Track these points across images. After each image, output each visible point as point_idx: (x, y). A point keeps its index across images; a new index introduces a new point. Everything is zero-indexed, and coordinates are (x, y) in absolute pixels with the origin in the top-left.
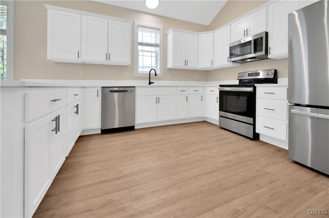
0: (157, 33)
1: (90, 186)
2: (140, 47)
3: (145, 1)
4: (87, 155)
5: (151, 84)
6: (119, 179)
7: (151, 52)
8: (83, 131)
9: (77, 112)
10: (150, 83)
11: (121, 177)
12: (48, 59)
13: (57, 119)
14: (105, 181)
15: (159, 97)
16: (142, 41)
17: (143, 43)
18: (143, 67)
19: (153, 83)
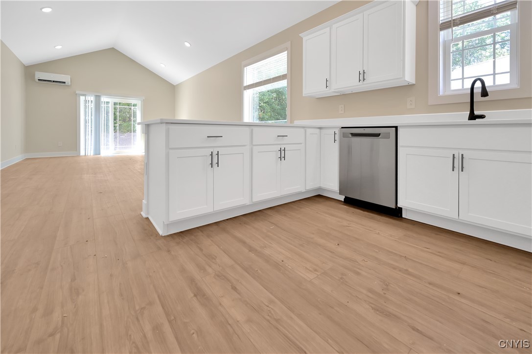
9: (283, 158)
10: (473, 118)
12: (303, 96)
15: (462, 155)
16: (452, 17)
17: (454, 20)
18: (463, 79)
19: (482, 117)
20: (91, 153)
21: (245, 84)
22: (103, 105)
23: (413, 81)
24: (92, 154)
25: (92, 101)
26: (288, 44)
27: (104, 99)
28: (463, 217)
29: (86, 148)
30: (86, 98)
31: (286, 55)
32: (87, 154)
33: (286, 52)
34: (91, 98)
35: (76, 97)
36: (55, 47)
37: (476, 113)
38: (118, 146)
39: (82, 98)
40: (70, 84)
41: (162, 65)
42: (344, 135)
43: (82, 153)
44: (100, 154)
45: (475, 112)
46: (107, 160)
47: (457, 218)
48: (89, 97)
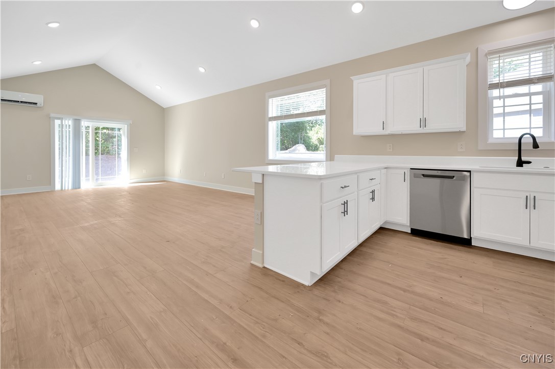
0: (549, 49)
1: (373, 279)
2: (495, 92)
3: (502, 2)
4: (383, 252)
5: (524, 165)
6: (405, 291)
7: (530, 94)
8: (386, 222)
9: (373, 199)
10: (520, 163)
11: (409, 291)
12: (354, 134)
13: (345, 204)
14: (389, 284)
15: (535, 197)
16: (499, 80)
17: (501, 83)
18: (504, 129)
19: (529, 162)
20: (68, 185)
21: (270, 115)
22: (83, 130)
23: (464, 129)
24: (70, 188)
25: (69, 125)
26: (327, 82)
27: (84, 123)
28: (534, 244)
29: (63, 180)
30: (62, 122)
31: (325, 91)
32: (63, 189)
33: (325, 89)
34: (69, 122)
35: (50, 120)
36: (33, 62)
37: (524, 159)
38: (100, 177)
39: (57, 122)
40: (42, 105)
41: (158, 87)
42: (416, 176)
43: (58, 187)
44: (79, 188)
45: (522, 158)
46: (87, 194)
47: (528, 244)
48: (66, 121)
